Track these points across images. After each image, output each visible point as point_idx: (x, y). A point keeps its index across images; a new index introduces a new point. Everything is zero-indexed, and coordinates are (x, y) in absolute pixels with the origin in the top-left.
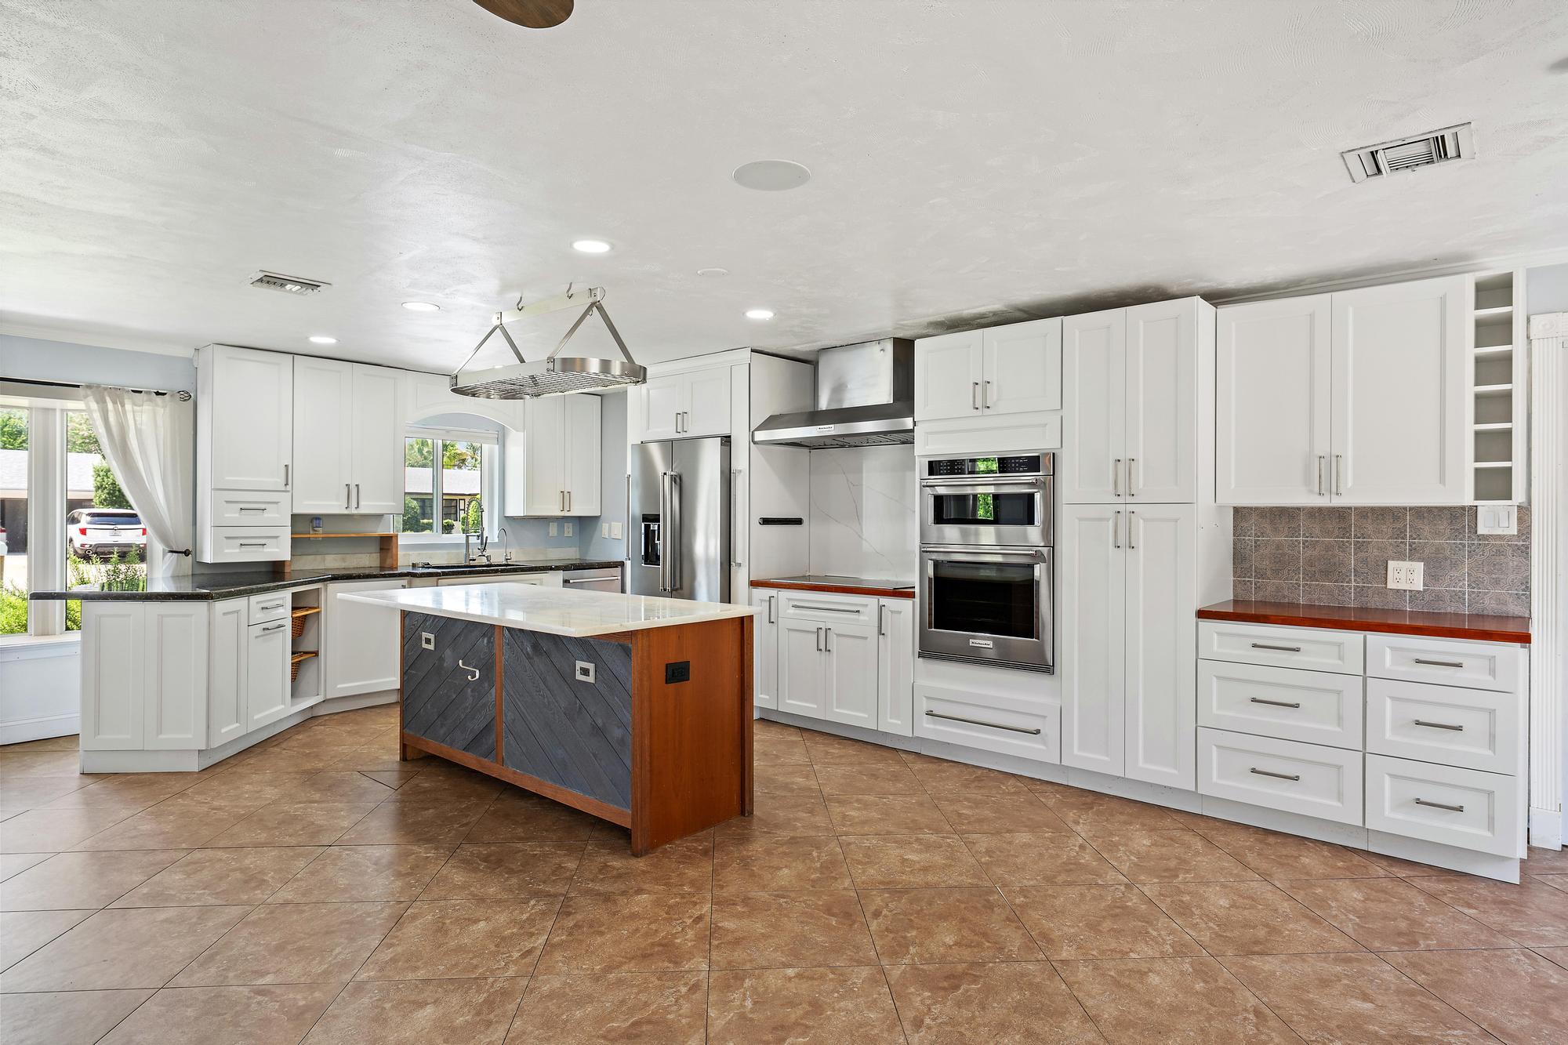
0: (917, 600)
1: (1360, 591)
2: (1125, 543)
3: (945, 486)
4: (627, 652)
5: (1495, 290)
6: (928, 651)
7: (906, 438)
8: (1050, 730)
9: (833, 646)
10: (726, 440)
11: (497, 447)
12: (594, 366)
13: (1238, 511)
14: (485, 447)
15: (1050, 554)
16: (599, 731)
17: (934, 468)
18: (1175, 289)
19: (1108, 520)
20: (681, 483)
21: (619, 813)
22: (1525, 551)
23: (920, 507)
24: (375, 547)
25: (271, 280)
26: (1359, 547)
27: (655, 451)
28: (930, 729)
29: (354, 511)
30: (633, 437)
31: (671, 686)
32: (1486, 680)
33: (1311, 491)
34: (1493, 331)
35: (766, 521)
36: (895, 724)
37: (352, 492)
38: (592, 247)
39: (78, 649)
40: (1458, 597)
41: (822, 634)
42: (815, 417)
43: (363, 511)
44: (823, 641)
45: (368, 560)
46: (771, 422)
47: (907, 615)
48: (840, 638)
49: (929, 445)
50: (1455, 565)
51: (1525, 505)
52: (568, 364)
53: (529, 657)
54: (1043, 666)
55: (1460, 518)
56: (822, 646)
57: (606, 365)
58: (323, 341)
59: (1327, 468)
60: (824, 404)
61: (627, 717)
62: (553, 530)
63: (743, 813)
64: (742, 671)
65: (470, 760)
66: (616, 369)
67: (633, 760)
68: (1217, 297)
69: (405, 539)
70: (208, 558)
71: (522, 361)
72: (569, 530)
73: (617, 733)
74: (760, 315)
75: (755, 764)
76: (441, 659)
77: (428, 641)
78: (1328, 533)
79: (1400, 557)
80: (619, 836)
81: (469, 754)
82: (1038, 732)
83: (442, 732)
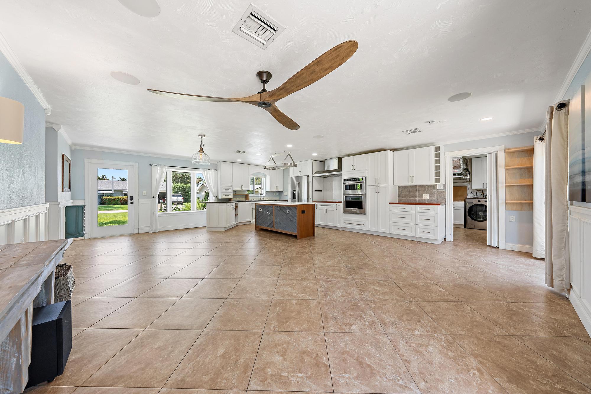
0: (343, 203)
1: (419, 200)
2: (377, 192)
3: (348, 183)
4: (296, 208)
5: (437, 149)
6: (345, 212)
7: (340, 175)
8: (365, 224)
9: (328, 212)
10: (308, 176)
11: (264, 179)
12: (289, 164)
13: (399, 187)
14: (262, 178)
15: (365, 194)
16: (291, 221)
17: (345, 180)
18: (386, 149)
19: (374, 188)
20: (300, 184)
21: (294, 233)
22: (445, 192)
23: (343, 187)
24: (245, 197)
25: (238, 152)
26: (419, 192)
27: (294, 179)
28: (345, 226)
29: (242, 190)
30: (291, 176)
31: (303, 214)
32: (433, 211)
33: (409, 183)
34: (437, 155)
35: (315, 191)
36: (339, 225)
37: (242, 186)
38: (290, 146)
39: (206, 212)
40: (434, 200)
41: (326, 210)
42: (324, 172)
43: (243, 190)
44: (326, 211)
45: (244, 199)
46: (316, 173)
47: (341, 206)
48: (329, 211)
49: (345, 176)
50: (434, 195)
51: (445, 184)
52: (285, 164)
53: (279, 210)
54: (364, 213)
55: (434, 186)
56: (326, 212)
57: (291, 164)
58: (239, 160)
59: (411, 178)
60: (326, 169)
61: (296, 218)
62: (274, 194)
63: (313, 236)
64: (313, 213)
65: (269, 228)
66: (292, 165)
67: (297, 224)
68: (393, 150)
69: (250, 195)
70: (220, 198)
71: (275, 164)
72: (277, 194)
73: (294, 221)
74: (315, 154)
75: (315, 231)
76: (263, 212)
77: (261, 210)
78: (413, 190)
79: (425, 193)
80: (295, 237)
81: (269, 227)
82: (363, 225)
83: (263, 224)
